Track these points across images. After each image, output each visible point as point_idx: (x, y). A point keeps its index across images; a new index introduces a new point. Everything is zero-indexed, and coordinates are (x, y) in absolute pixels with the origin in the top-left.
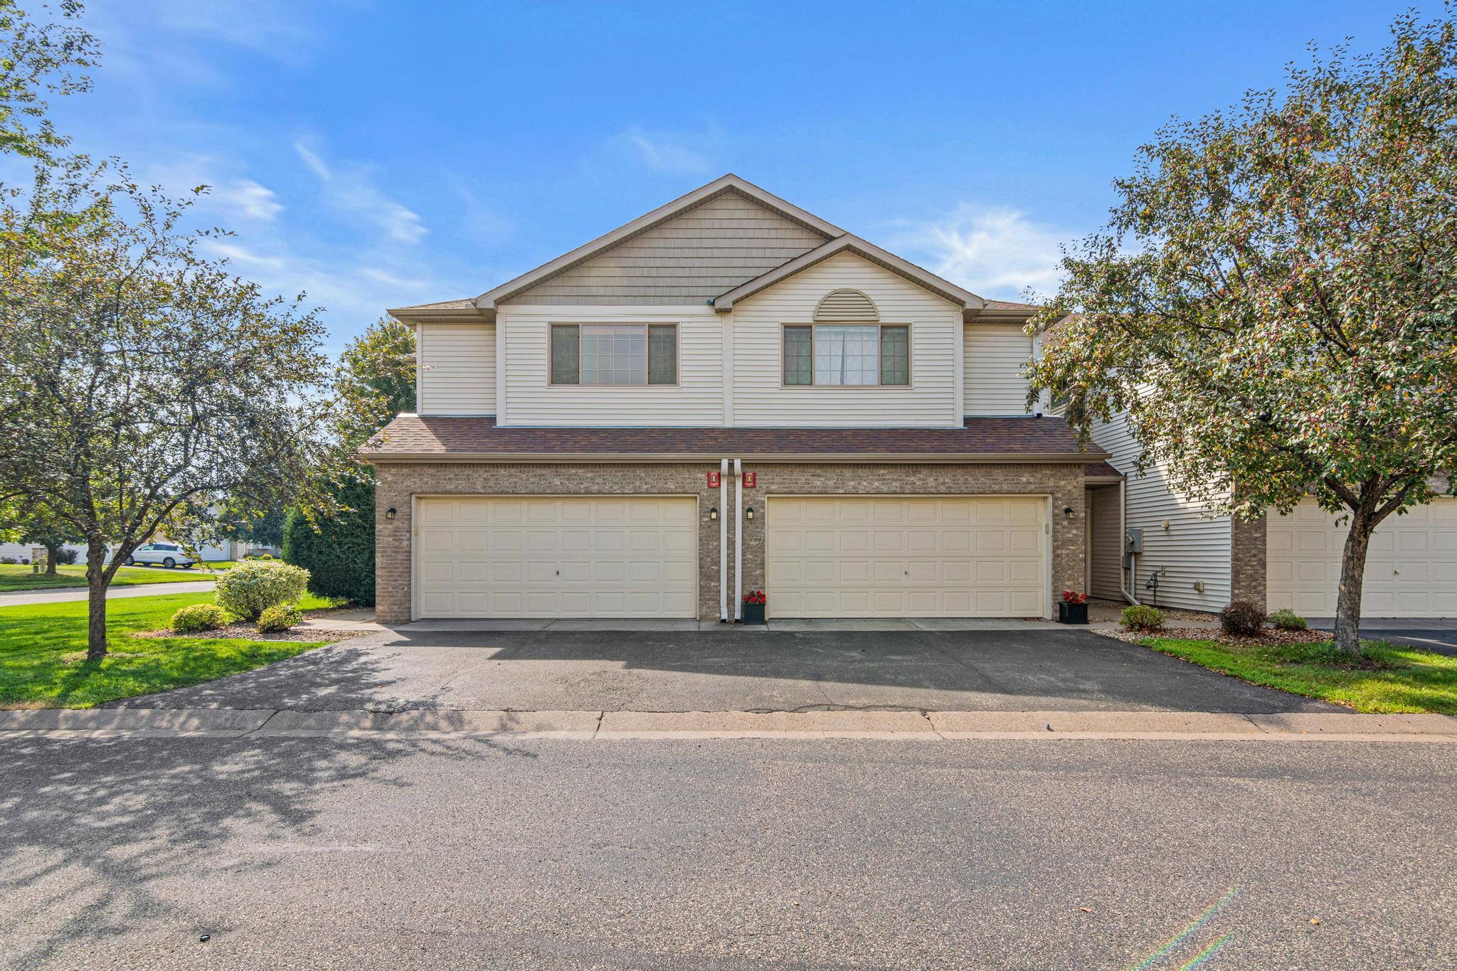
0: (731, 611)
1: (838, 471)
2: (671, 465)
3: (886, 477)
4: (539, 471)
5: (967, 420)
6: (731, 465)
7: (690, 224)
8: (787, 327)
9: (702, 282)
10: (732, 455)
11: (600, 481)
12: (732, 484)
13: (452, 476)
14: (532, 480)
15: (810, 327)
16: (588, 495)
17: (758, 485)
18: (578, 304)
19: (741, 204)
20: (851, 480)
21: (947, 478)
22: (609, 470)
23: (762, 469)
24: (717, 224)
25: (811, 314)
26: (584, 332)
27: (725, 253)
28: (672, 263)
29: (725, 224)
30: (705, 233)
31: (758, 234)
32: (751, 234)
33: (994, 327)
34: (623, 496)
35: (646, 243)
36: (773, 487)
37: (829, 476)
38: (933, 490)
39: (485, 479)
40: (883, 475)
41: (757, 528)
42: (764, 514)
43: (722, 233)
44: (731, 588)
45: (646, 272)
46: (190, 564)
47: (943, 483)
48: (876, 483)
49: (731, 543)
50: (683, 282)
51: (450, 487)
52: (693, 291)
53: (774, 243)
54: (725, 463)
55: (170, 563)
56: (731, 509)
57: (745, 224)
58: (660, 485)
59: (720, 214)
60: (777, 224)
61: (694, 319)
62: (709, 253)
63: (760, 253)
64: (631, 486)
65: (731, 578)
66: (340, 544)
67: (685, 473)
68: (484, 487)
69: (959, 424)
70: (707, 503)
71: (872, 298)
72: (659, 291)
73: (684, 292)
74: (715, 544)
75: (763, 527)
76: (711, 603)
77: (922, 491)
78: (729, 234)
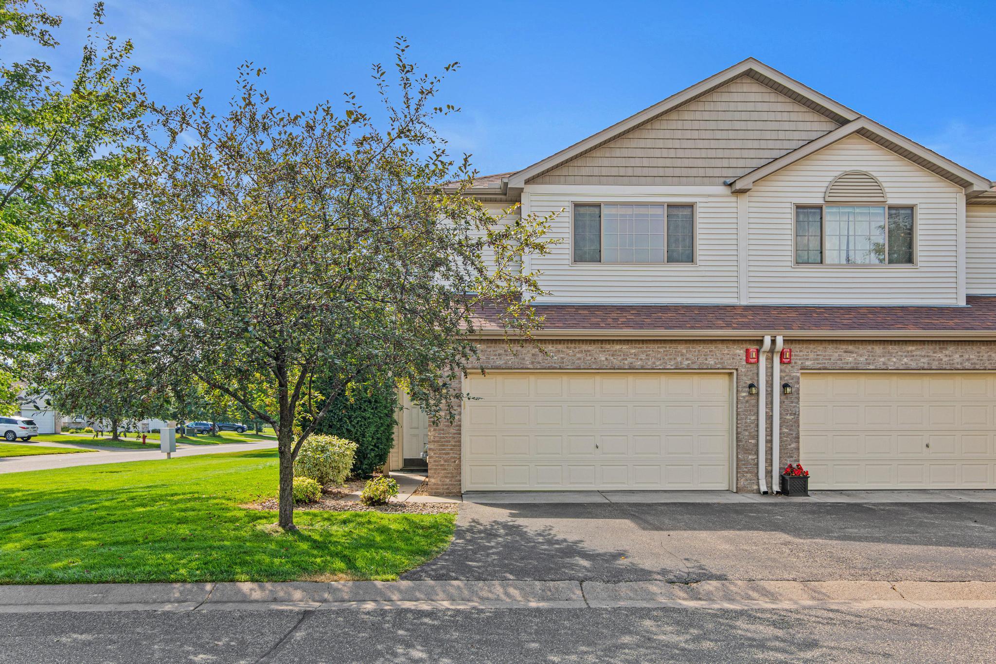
0: (770, 484)
1: (869, 347)
2: (712, 341)
3: (914, 353)
4: (585, 347)
5: (970, 299)
6: (773, 342)
7: (708, 107)
8: (800, 208)
9: (718, 163)
10: (774, 332)
11: (643, 356)
12: (770, 360)
13: (502, 352)
14: (578, 355)
15: (820, 208)
16: (632, 370)
17: (793, 361)
18: (600, 183)
19: (756, 88)
20: (881, 356)
21: (972, 355)
22: (651, 346)
23: (797, 346)
24: (732, 107)
25: (822, 195)
26: (605, 211)
27: (741, 135)
28: (690, 144)
29: (741, 107)
30: (722, 116)
31: (772, 116)
32: (765, 116)
33: (987, 209)
34: (664, 371)
35: (664, 125)
36: (808, 363)
37: (861, 351)
38: (959, 366)
39: (533, 355)
40: (911, 351)
41: (792, 402)
42: (798, 389)
43: (737, 116)
44: (769, 461)
45: (665, 153)
46: (29, 437)
47: (968, 360)
48: (905, 360)
49: (770, 418)
50: (700, 163)
51: (500, 362)
52: (710, 172)
53: (786, 126)
54: (767, 340)
55: (11, 436)
56: (770, 384)
57: (760, 107)
58: (700, 361)
59: (735, 97)
60: (790, 107)
61: (710, 199)
62: (724, 135)
63: (774, 135)
64: (672, 363)
65: (770, 451)
66: (350, 418)
67: (724, 349)
68: (533, 363)
69: (962, 303)
70: (744, 378)
71: (880, 179)
72: (677, 172)
73: (701, 172)
74: (753, 418)
75: (798, 403)
76: (749, 475)
77: (948, 367)
78: (744, 116)
